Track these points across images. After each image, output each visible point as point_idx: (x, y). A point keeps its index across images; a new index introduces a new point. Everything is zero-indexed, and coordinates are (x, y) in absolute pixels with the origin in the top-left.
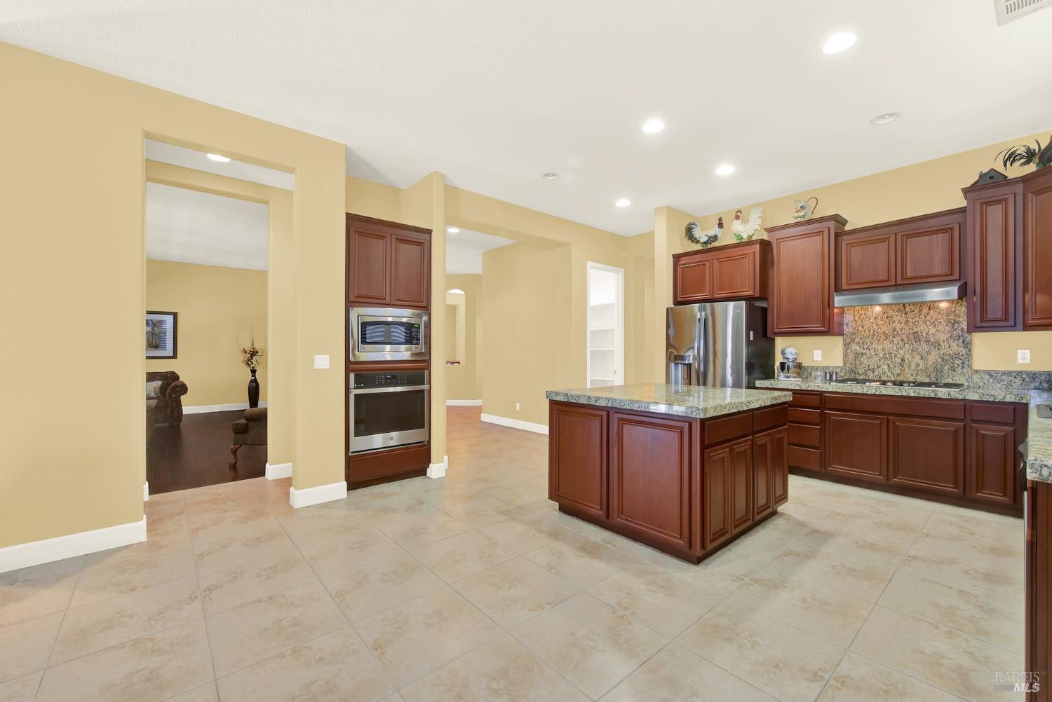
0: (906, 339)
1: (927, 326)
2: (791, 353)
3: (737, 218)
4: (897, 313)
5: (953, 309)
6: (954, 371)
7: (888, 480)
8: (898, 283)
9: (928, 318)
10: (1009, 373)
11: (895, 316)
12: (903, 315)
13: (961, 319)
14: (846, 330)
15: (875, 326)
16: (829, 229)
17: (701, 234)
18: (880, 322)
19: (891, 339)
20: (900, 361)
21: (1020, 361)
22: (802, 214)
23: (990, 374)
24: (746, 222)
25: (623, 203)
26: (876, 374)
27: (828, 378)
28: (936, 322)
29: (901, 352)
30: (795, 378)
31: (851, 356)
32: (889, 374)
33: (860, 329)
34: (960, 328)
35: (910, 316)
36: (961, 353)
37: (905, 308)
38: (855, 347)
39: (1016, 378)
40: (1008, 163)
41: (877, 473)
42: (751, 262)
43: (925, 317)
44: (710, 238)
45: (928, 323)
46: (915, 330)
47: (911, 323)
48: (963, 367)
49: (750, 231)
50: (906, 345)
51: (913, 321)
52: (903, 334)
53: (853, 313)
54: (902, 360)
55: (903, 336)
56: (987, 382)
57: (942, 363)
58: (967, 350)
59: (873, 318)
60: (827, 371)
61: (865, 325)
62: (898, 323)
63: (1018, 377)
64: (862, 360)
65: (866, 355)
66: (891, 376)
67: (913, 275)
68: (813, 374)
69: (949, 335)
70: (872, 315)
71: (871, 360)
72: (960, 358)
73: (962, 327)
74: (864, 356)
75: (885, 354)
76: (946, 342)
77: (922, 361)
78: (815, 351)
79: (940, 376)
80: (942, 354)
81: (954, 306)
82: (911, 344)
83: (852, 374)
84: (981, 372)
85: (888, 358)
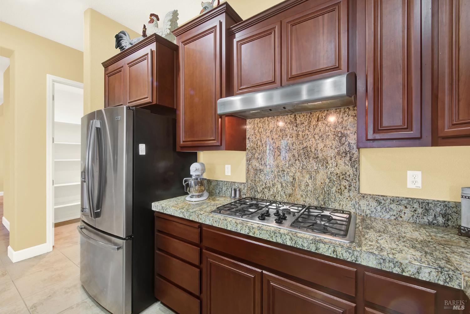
1: (316, 140)
3: (151, 21)
4: (289, 126)
5: (340, 120)
6: (341, 194)
8: (283, 84)
9: (317, 131)
10: (396, 200)
11: (287, 129)
13: (349, 132)
14: (248, 144)
15: (271, 140)
16: (221, 23)
18: (275, 137)
19: (284, 155)
20: (291, 179)
21: (410, 185)
23: (379, 200)
26: (271, 193)
27: (233, 195)
28: (325, 136)
29: (293, 169)
30: (200, 196)
31: (252, 172)
32: (282, 193)
33: (259, 143)
34: (347, 143)
35: (301, 128)
36: (348, 173)
37: (296, 120)
38: (255, 163)
39: (406, 207)
42: (149, 65)
43: (314, 129)
45: (316, 137)
46: (305, 145)
47: (301, 136)
48: (350, 190)
50: (297, 161)
51: (303, 134)
52: (294, 149)
53: (253, 127)
54: (293, 179)
55: (294, 151)
56: (375, 210)
57: (330, 184)
58: (355, 170)
59: (269, 131)
60: (233, 187)
61: (263, 140)
62: (290, 137)
63: (408, 206)
64: (261, 177)
65: (264, 172)
66: (284, 196)
67: (298, 73)
68: (224, 189)
69: (336, 150)
70: (268, 128)
71: (267, 177)
72: (347, 179)
73: (351, 142)
74: (262, 172)
75: (279, 171)
76: (334, 159)
77: (310, 181)
78: (226, 166)
79: (327, 199)
80: (329, 173)
81: (341, 116)
82: (301, 161)
83: (253, 191)
84: (369, 197)
85: (282, 175)
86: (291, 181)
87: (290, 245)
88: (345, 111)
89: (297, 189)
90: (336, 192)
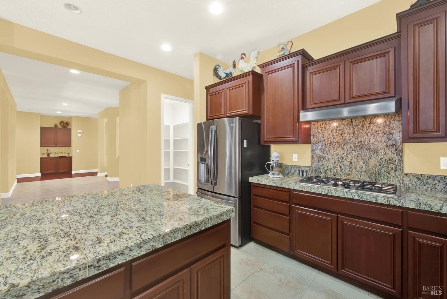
0: (353, 147)
1: (368, 137)
3: (242, 59)
4: (347, 127)
5: (388, 123)
6: (389, 173)
7: (338, 268)
8: (346, 102)
9: (369, 130)
10: (433, 178)
11: (345, 129)
12: (351, 129)
13: (395, 131)
14: (313, 139)
15: (331, 137)
16: (298, 61)
17: (222, 73)
18: (335, 134)
19: (342, 147)
20: (349, 164)
21: (442, 167)
22: (282, 53)
23: (418, 177)
24: (247, 62)
25: (166, 47)
26: (332, 173)
27: (301, 175)
28: (376, 134)
29: (350, 157)
30: (278, 175)
31: (316, 159)
32: (341, 173)
33: (322, 139)
35: (356, 129)
36: (394, 159)
37: (352, 123)
38: (318, 152)
39: (439, 181)
41: (329, 263)
42: (247, 89)
43: (367, 129)
44: (227, 75)
45: (369, 134)
46: (360, 140)
47: (356, 134)
48: (395, 171)
49: (250, 67)
50: (353, 151)
51: (358, 132)
52: (351, 143)
53: (317, 127)
54: (350, 163)
55: (351, 144)
56: (415, 184)
57: (380, 167)
58: (399, 157)
59: (330, 130)
60: (301, 169)
61: (325, 136)
62: (347, 135)
63: (441, 181)
64: (323, 162)
65: (326, 158)
66: (343, 175)
67: (358, 95)
68: (292, 171)
69: (385, 144)
70: (329, 128)
71: (329, 162)
72: (394, 163)
73: (396, 138)
74: (324, 159)
75: (338, 158)
76: (383, 150)
77: (364, 164)
78: (294, 155)
79: (378, 177)
80: (379, 159)
81: (388, 120)
82: (357, 151)
83: (317, 172)
84: (410, 175)
85: (341, 161)
86: (349, 165)
87: (357, 199)
88: (392, 117)
89: (353, 171)
90: (385, 172)
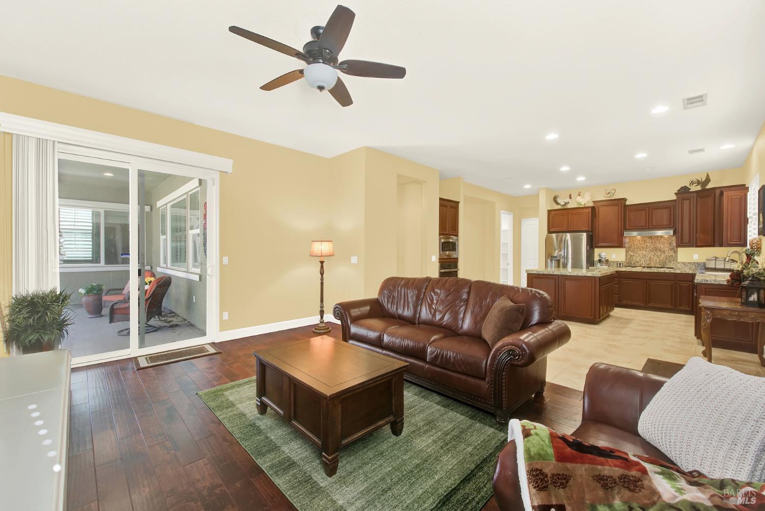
0: (652, 250)
1: (660, 245)
2: (603, 255)
3: (579, 195)
5: (671, 239)
6: (671, 262)
7: (646, 305)
8: (649, 227)
9: (661, 241)
10: (691, 263)
13: (674, 242)
14: (627, 245)
15: (639, 244)
16: (621, 204)
17: (561, 201)
19: (645, 250)
20: (649, 258)
21: (694, 259)
22: (608, 196)
23: (684, 263)
24: (583, 197)
25: (527, 186)
26: (640, 264)
27: (619, 265)
29: (650, 255)
31: (629, 257)
32: (645, 263)
33: (633, 245)
34: (673, 246)
35: (653, 241)
38: (630, 253)
39: (693, 265)
40: (691, 184)
41: (642, 303)
42: (587, 215)
44: (565, 203)
45: (660, 243)
46: (655, 246)
47: (654, 244)
48: (674, 261)
49: (585, 202)
50: (652, 252)
56: (683, 267)
57: (666, 259)
58: (675, 254)
60: (618, 262)
64: (633, 258)
67: (654, 225)
68: (612, 264)
69: (668, 248)
71: (637, 258)
72: (673, 257)
74: (634, 256)
76: (667, 251)
78: (613, 254)
80: (665, 256)
83: (630, 263)
84: (681, 263)
87: (655, 272)
